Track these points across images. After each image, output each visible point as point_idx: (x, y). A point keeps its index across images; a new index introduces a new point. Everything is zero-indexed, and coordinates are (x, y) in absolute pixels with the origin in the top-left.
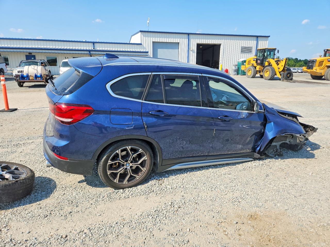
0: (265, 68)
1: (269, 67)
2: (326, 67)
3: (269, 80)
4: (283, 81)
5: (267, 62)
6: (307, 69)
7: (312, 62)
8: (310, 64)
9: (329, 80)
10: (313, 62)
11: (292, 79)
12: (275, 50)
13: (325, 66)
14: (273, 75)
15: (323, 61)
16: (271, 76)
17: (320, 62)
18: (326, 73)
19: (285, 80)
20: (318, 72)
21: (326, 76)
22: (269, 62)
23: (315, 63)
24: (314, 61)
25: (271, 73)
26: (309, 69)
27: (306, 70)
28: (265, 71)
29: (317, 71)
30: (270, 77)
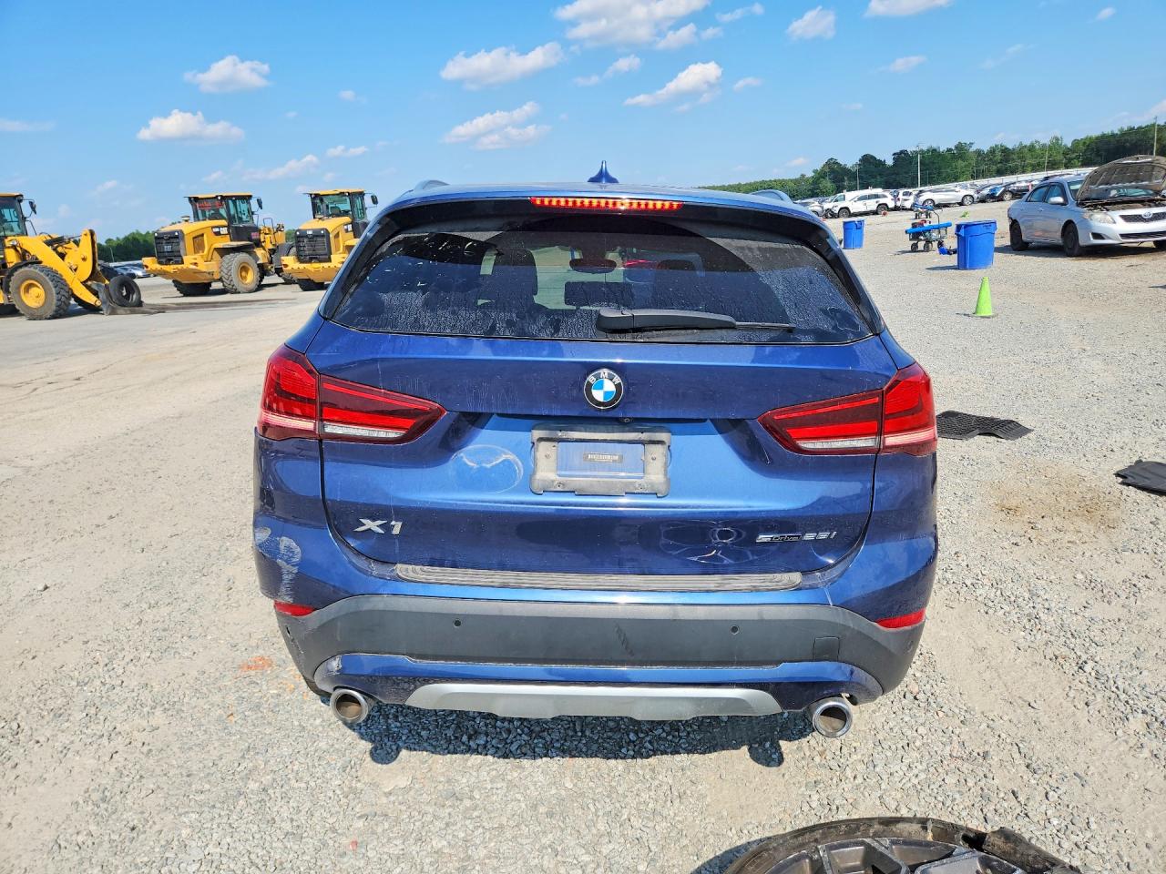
0: (16, 274)
1: (32, 269)
2: (216, 255)
3: (53, 317)
4: (113, 312)
5: (12, 251)
6: (160, 263)
7: (172, 240)
8: (168, 248)
9: (239, 293)
10: (174, 238)
11: (140, 304)
12: (20, 201)
13: (211, 251)
14: (63, 299)
15: (200, 233)
16: (55, 301)
17: (194, 238)
18: (225, 271)
19: (121, 310)
20: (204, 270)
21: (228, 282)
22: (19, 249)
23: (181, 243)
24: (177, 237)
25: (54, 290)
26: (168, 262)
27: (159, 267)
28: (18, 288)
29: (198, 268)
30: (54, 308)
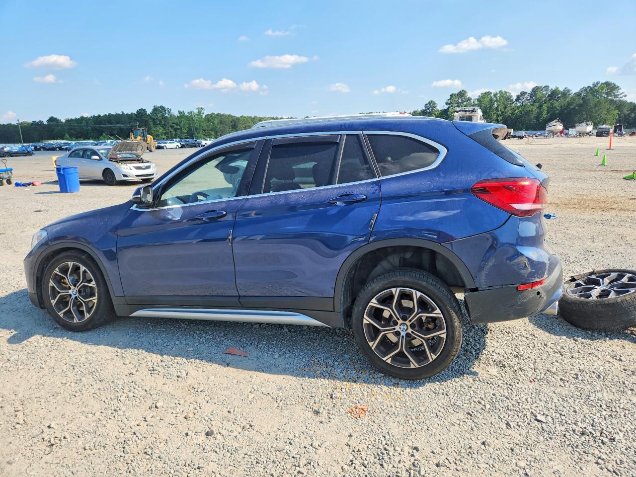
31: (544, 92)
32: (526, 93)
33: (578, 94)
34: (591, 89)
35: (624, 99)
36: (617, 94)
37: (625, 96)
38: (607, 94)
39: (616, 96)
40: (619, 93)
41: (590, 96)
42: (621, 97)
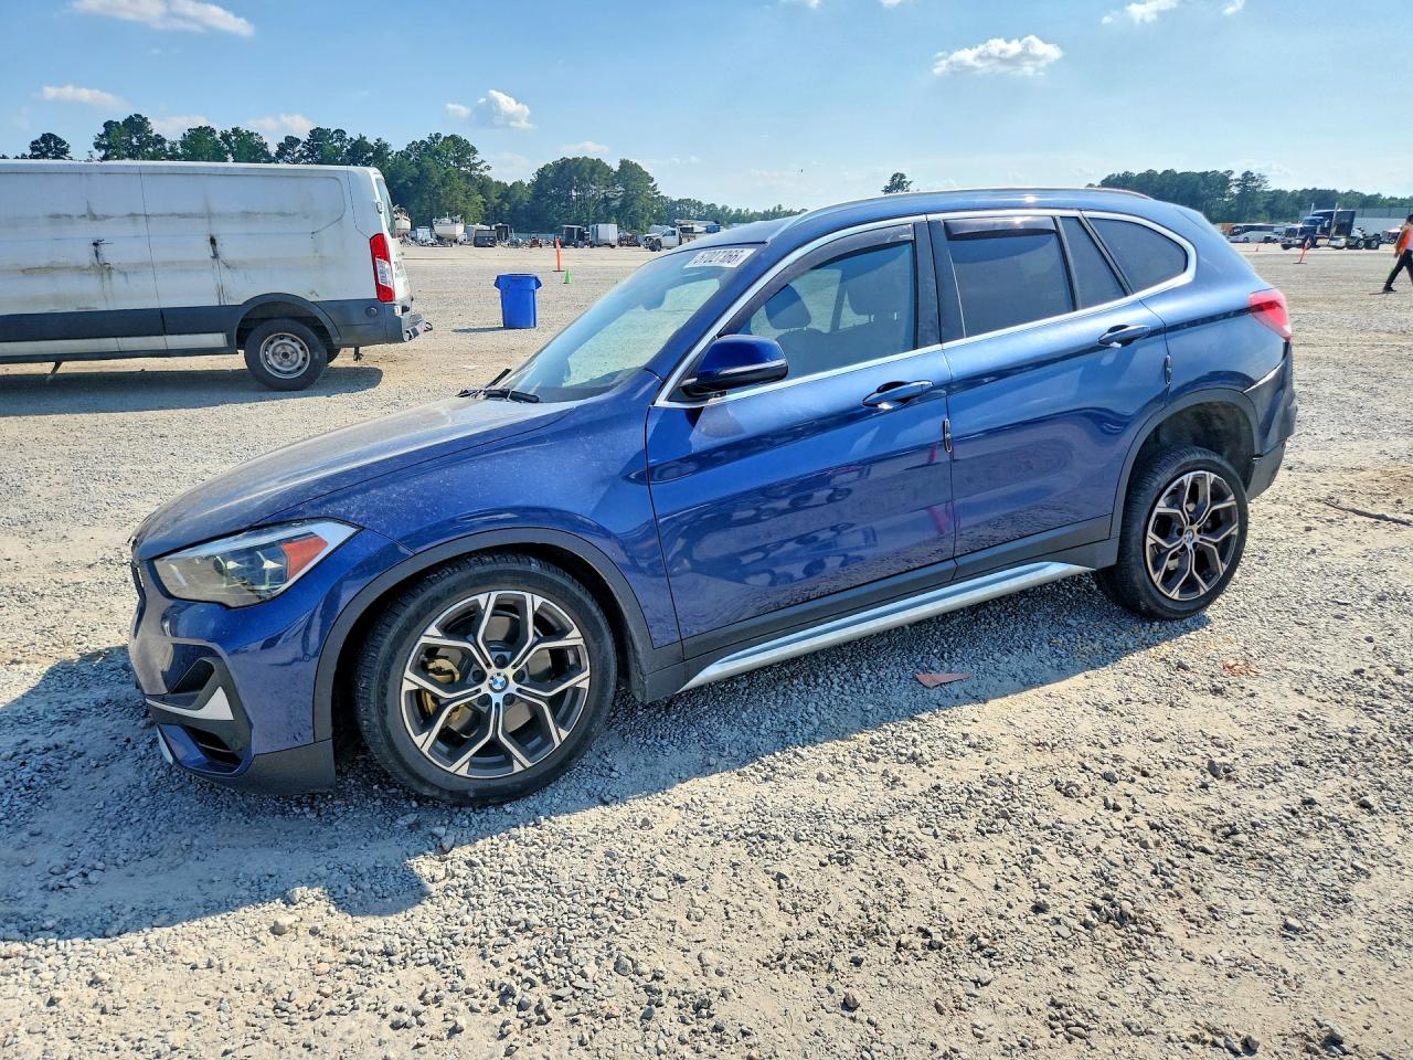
31: (338, 144)
32: (298, 141)
33: (404, 155)
34: (428, 147)
35: (486, 173)
36: (472, 161)
37: (488, 168)
38: (457, 160)
39: (473, 167)
40: (476, 161)
41: (429, 163)
42: (482, 170)
